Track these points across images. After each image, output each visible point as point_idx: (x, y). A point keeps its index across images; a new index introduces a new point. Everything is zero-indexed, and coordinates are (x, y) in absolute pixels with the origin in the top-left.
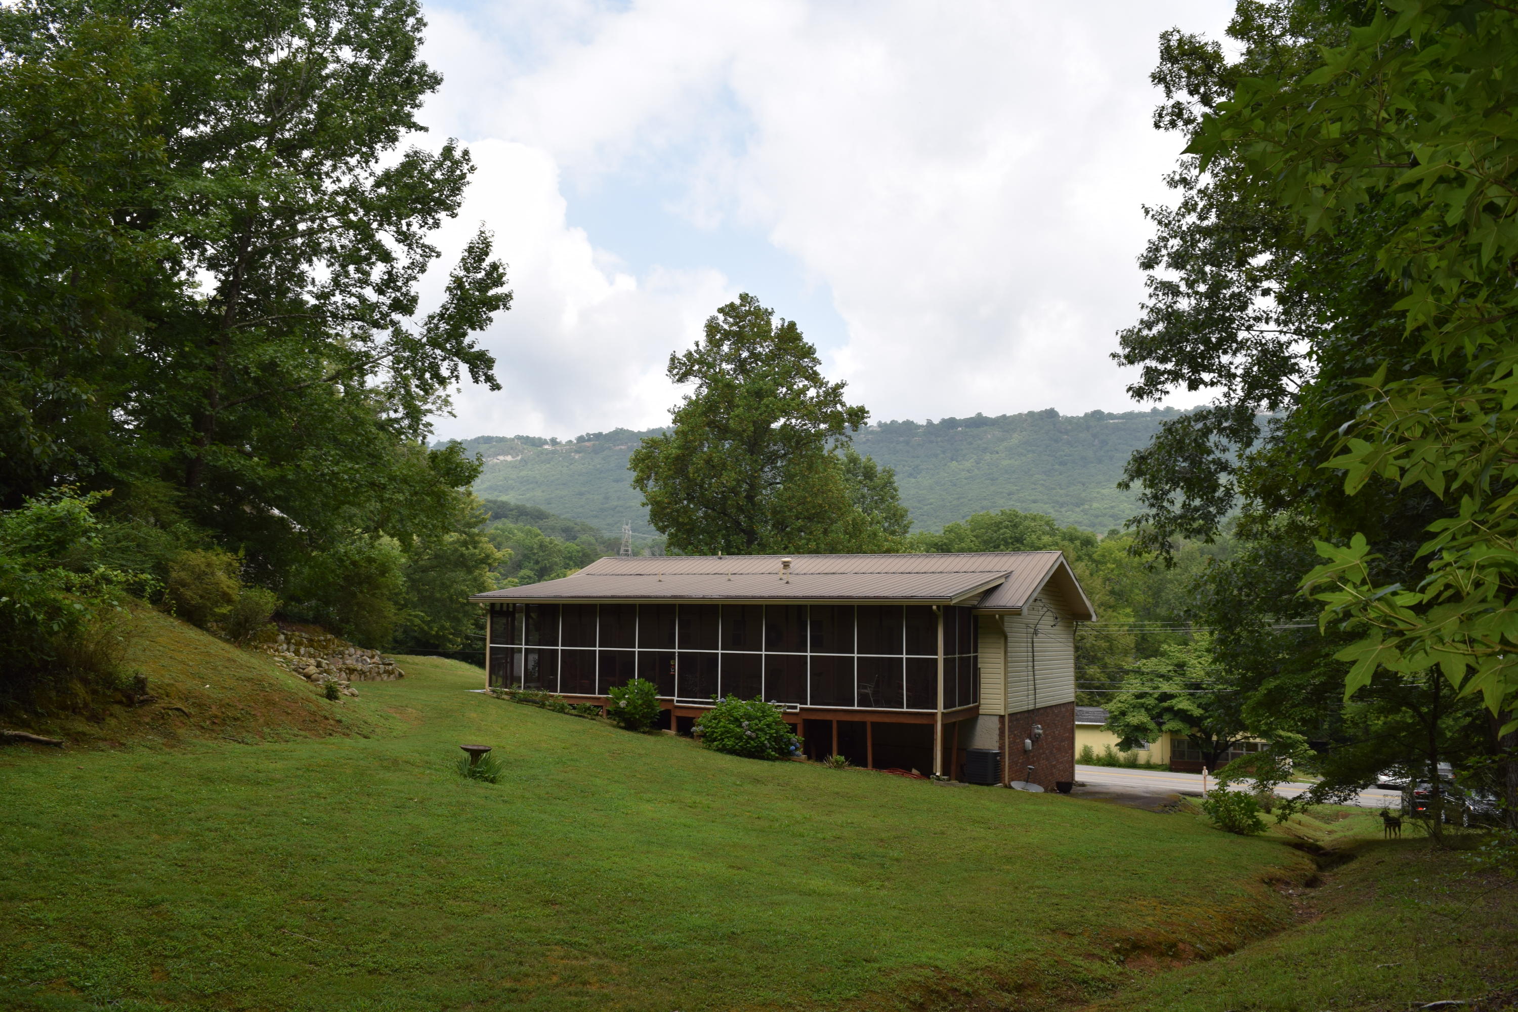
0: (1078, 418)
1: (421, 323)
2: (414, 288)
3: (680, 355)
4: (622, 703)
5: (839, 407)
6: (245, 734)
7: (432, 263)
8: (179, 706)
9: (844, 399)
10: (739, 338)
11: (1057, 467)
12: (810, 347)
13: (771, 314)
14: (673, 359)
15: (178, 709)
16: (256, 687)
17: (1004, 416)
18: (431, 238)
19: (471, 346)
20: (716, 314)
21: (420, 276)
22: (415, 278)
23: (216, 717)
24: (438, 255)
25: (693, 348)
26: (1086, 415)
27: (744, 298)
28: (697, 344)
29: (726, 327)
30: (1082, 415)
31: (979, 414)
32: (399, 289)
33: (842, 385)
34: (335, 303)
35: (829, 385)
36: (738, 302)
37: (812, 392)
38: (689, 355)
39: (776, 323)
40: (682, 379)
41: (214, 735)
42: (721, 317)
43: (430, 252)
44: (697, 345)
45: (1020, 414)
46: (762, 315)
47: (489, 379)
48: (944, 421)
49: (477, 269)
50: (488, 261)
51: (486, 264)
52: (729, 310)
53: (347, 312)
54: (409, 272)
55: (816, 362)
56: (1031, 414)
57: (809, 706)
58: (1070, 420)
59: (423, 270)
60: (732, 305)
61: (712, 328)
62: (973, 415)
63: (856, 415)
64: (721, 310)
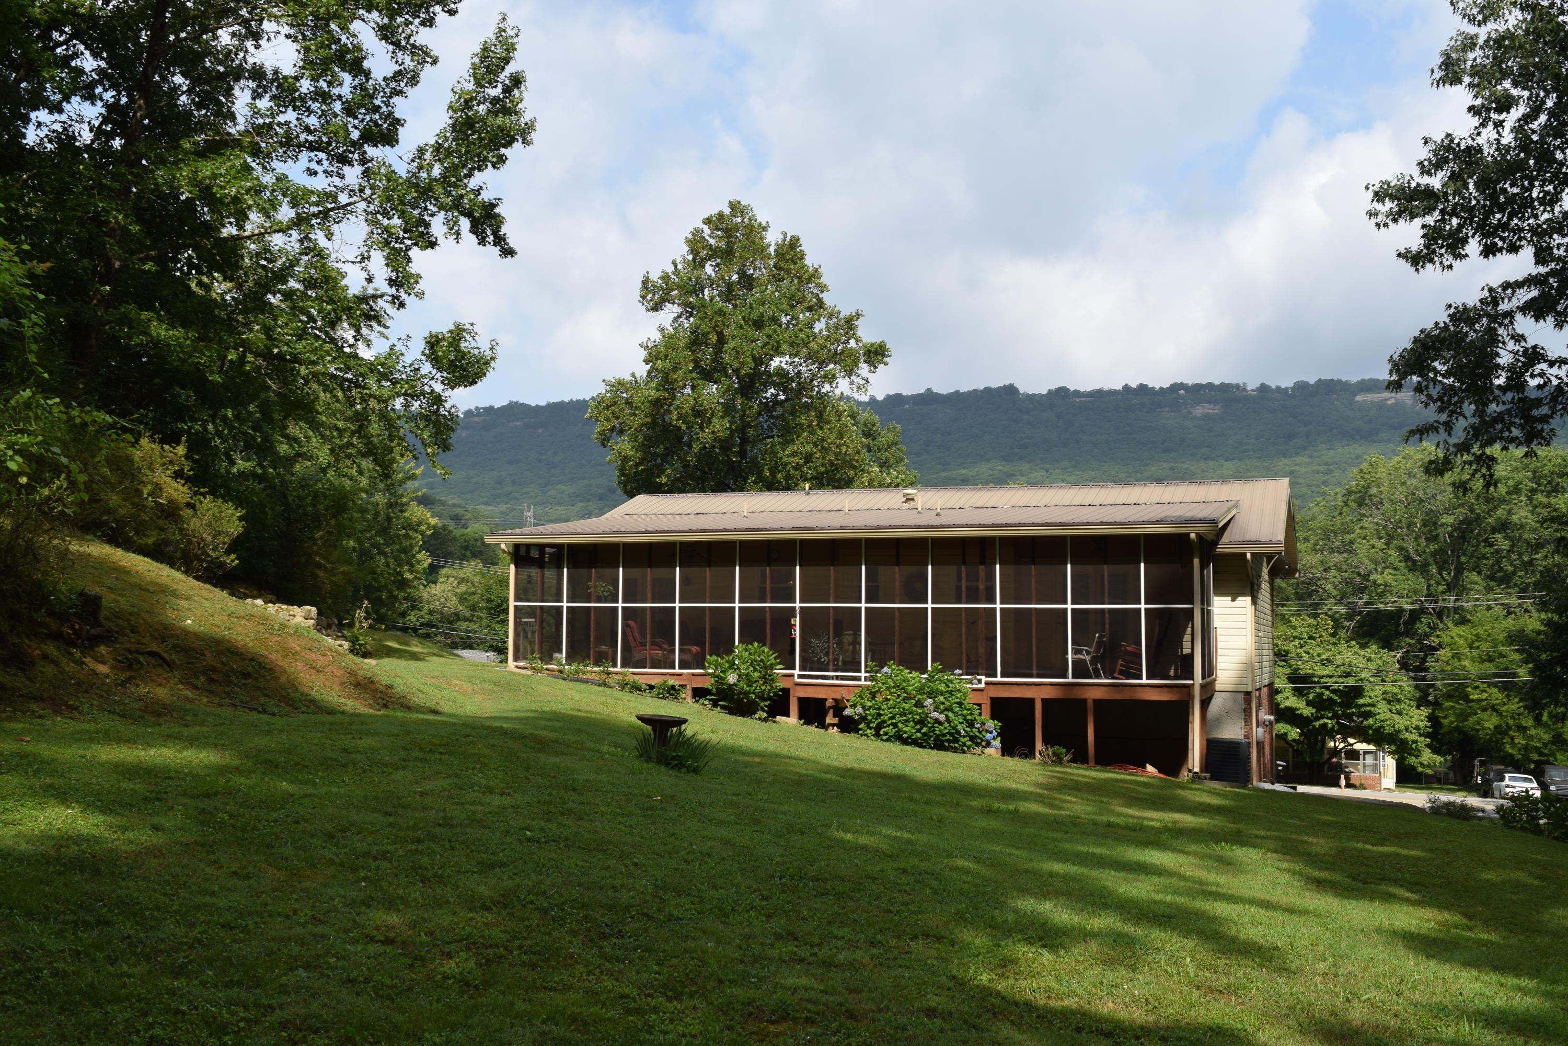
0: (1041, 396)
1: (408, 157)
2: (400, 107)
3: (655, 276)
4: (732, 678)
5: (852, 343)
6: (263, 700)
7: (427, 72)
8: (154, 648)
9: (859, 333)
10: (727, 254)
11: (1017, 450)
12: (816, 270)
13: (765, 229)
14: (645, 282)
15: (153, 654)
16: (261, 628)
17: (957, 392)
18: (423, 37)
19: (478, 192)
20: (702, 226)
21: (409, 90)
22: (400, 93)
23: (214, 669)
24: (435, 62)
25: (670, 269)
26: (1050, 392)
27: (734, 206)
28: (675, 264)
29: (712, 242)
30: (1045, 392)
31: (929, 390)
32: (376, 109)
33: (858, 316)
34: (287, 123)
35: (842, 316)
36: (727, 211)
37: (820, 326)
38: (665, 277)
39: (772, 238)
40: (656, 307)
41: (217, 700)
42: (706, 229)
43: (423, 55)
44: (675, 266)
45: (975, 391)
46: (754, 231)
47: (499, 240)
48: (889, 398)
49: (492, 83)
50: (510, 69)
51: (504, 76)
52: (717, 222)
53: (303, 137)
54: (393, 85)
55: (824, 288)
56: (988, 390)
57: (999, 679)
58: (1032, 398)
59: (414, 80)
60: (721, 215)
61: (695, 242)
62: (922, 391)
63: (876, 353)
64: (707, 221)
